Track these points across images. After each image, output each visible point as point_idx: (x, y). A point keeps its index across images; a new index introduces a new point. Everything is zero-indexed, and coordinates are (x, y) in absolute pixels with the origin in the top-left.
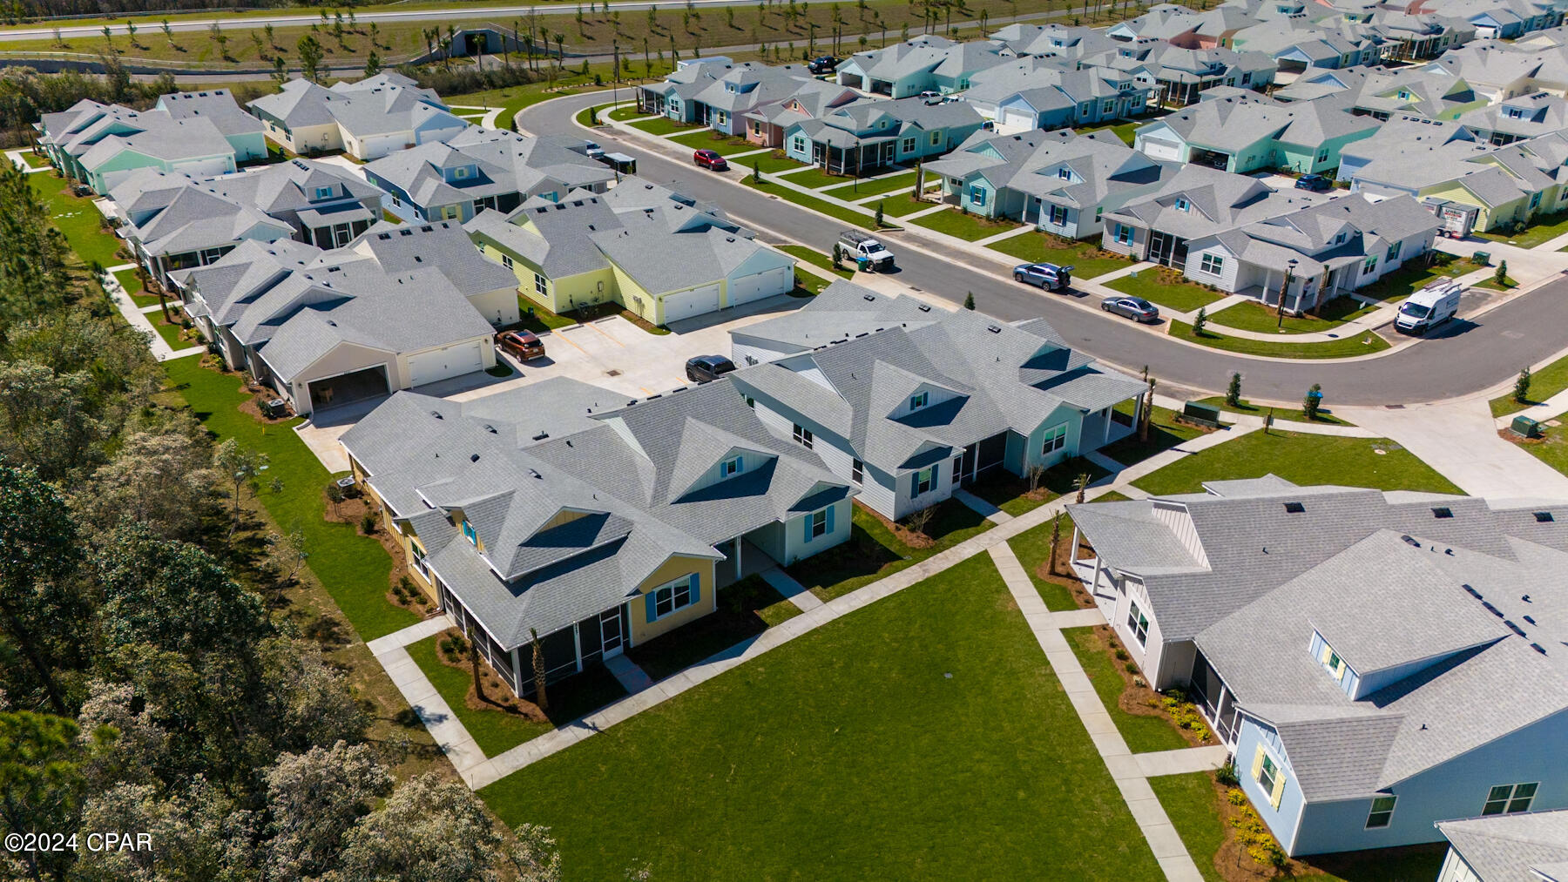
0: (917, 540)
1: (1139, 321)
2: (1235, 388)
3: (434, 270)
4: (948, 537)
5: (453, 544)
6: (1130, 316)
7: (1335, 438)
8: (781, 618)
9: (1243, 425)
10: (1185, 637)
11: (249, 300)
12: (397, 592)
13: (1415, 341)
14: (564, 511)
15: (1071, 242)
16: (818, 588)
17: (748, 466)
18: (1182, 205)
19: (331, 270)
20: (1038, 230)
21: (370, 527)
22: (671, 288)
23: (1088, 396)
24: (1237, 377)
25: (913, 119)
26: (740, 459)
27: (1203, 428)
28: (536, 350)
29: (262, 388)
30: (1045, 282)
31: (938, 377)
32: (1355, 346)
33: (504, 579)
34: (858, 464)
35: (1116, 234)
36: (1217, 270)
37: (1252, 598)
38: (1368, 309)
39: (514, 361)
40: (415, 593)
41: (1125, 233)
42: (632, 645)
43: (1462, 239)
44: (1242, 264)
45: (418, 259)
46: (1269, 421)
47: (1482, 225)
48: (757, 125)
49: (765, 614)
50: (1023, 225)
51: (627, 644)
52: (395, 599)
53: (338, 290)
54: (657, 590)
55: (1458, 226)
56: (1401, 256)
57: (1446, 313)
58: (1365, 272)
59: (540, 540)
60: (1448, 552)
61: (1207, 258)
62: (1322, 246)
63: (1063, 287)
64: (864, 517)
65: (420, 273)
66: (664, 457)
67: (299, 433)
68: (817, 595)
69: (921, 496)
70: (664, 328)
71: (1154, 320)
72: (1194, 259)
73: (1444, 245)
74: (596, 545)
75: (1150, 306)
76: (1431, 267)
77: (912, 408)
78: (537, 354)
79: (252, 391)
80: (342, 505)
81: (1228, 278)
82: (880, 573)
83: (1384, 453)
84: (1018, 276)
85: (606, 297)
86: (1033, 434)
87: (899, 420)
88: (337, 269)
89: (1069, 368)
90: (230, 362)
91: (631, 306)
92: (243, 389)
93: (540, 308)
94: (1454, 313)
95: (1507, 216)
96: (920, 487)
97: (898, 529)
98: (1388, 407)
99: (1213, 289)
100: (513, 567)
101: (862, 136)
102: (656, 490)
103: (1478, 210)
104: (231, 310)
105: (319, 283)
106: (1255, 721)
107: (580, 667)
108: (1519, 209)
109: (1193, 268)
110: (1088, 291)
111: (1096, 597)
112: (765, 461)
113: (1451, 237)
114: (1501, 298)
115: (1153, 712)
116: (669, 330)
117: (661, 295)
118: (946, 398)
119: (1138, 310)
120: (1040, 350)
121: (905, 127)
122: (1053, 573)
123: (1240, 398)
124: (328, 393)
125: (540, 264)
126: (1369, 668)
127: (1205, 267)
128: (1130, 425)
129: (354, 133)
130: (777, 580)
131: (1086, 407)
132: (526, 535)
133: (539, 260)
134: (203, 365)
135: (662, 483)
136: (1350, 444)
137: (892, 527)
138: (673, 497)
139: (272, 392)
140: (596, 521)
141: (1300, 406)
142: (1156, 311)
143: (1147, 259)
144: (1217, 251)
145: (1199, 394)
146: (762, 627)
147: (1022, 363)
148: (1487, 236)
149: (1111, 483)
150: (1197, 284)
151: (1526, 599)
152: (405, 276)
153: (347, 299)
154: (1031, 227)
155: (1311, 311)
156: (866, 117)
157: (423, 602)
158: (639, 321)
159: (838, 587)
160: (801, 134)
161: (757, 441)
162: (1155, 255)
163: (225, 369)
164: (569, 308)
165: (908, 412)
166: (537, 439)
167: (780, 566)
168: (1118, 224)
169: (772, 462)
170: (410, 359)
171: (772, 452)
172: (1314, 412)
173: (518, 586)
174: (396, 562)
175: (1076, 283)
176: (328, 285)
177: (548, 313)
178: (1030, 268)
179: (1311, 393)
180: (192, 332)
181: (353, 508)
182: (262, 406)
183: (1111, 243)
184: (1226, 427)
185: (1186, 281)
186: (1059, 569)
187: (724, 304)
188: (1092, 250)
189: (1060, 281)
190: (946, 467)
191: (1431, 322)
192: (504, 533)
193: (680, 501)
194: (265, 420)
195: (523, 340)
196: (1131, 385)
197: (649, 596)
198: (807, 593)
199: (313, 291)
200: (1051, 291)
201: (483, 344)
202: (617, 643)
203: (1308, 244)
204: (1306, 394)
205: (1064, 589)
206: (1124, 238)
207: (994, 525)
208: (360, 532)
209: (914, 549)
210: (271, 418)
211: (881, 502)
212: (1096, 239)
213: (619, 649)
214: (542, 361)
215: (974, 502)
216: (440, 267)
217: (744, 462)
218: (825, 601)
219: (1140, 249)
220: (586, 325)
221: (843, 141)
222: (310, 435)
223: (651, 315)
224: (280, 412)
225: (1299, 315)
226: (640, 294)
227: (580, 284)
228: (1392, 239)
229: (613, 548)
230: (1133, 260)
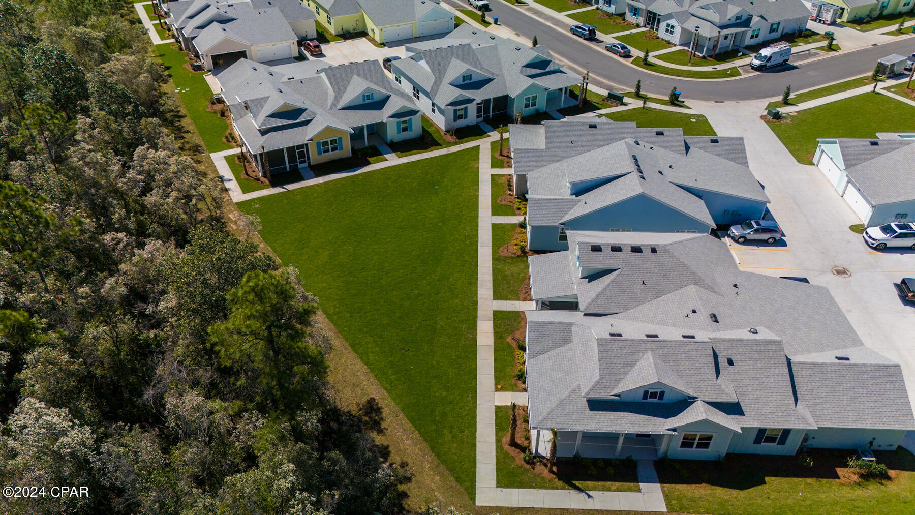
0: (449, 138)
1: (620, 56)
2: (638, 87)
3: (277, 8)
4: (466, 139)
5: (245, 117)
6: (615, 53)
7: (676, 113)
8: (377, 162)
9: (634, 104)
10: (523, 173)
11: (191, 17)
12: (226, 137)
13: (758, 73)
14: (286, 104)
15: (610, 15)
16: (399, 153)
17: (376, 98)
19: (229, 6)
20: (597, 9)
21: (223, 114)
22: (386, 24)
24: (639, 82)
26: (372, 94)
27: (614, 104)
28: (317, 50)
29: (195, 58)
30: (583, 34)
31: (482, 68)
32: (724, 74)
33: (260, 130)
34: (433, 105)
35: (632, 12)
36: (672, 33)
38: (744, 55)
39: (308, 54)
40: (233, 138)
41: (635, 11)
42: (312, 164)
43: (829, 25)
44: (683, 29)
45: (270, 3)
46: (645, 103)
47: (845, 17)
49: (370, 159)
50: (592, 5)
51: (309, 163)
52: (224, 140)
53: (230, 15)
54: (321, 141)
55: (828, 17)
56: (780, 30)
57: (781, 60)
58: (752, 37)
59: (274, 116)
60: (651, 148)
61: (668, 25)
62: (725, 21)
63: (591, 37)
64: (433, 129)
65: (270, 10)
66: (339, 90)
67: (205, 77)
68: (397, 155)
69: (458, 121)
70: (383, 45)
71: (627, 55)
72: (663, 25)
73: (811, 25)
74: (298, 121)
75: (627, 48)
76: (797, 38)
77: (463, 81)
78: (317, 51)
79: (191, 59)
80: (214, 106)
81: (676, 38)
82: (428, 150)
83: (695, 120)
84: (573, 31)
85: (361, 30)
87: (457, 86)
88: (232, 5)
89: (548, 69)
90: (183, 46)
91: (370, 33)
92: (187, 58)
93: (328, 32)
94: (788, 60)
95: (864, 13)
96: (457, 117)
97: (445, 134)
98: (716, 102)
99: (669, 43)
100: (262, 125)
102: (333, 104)
103: (843, 9)
104: (183, 21)
105: (222, 11)
107: (288, 169)
108: (872, 10)
109: (662, 33)
110: (604, 40)
112: (385, 97)
113: (824, 23)
114: (823, 56)
115: (509, 204)
116: (385, 46)
117: (381, 27)
118: (484, 78)
119: (620, 50)
122: (501, 154)
123: (641, 92)
124: (221, 62)
125: (328, 9)
126: (574, 180)
127: (667, 30)
128: (577, 100)
130: (381, 148)
132: (269, 113)
133: (328, 7)
134: (172, 47)
135: (336, 101)
136: (679, 115)
137: (443, 134)
138: (339, 107)
139: (198, 60)
140: (301, 111)
141: (667, 98)
142: (630, 51)
143: (645, 26)
144: (672, 22)
145: (626, 90)
146: (368, 163)
147: (523, 65)
148: (846, 24)
150: (663, 40)
151: (670, 167)
152: (262, 11)
153: (234, 19)
154: (594, 7)
155: (711, 57)
157: (236, 142)
158: (373, 41)
159: (407, 153)
161: (385, 88)
162: (649, 24)
163: (181, 49)
164: (341, 32)
165: (461, 83)
166: (289, 79)
167: (386, 143)
168: (633, 6)
169: (389, 97)
170: (258, 49)
171: (389, 93)
172: (675, 100)
173: (264, 132)
174: (230, 128)
175: (599, 35)
176: (226, 12)
177: (331, 34)
178: (577, 27)
179: (672, 91)
180: (170, 33)
181: (219, 107)
182: (192, 65)
183: (630, 17)
184: (625, 105)
185: (658, 38)
186: (505, 153)
187: (415, 36)
188: (620, 20)
189: (590, 34)
190: (472, 109)
191: (769, 64)
192: (262, 112)
193: (343, 109)
194: (193, 71)
195: (311, 44)
196: (577, 79)
197: (318, 144)
198: (394, 154)
199: (218, 14)
200: (585, 39)
201: (292, 45)
202: (304, 162)
203: (716, 19)
204: (670, 92)
205: (502, 161)
206: (635, 14)
207: (490, 136)
208: (219, 116)
209: (449, 143)
210: (195, 71)
211: (440, 121)
212: (622, 15)
213: (306, 165)
214: (321, 55)
215: (484, 126)
216: (280, 8)
217: (374, 95)
218: (399, 157)
219: (641, 20)
220: (347, 41)
222: (210, 79)
223: (377, 38)
224: (199, 68)
225: (704, 58)
226: (374, 27)
227: (347, 21)
228: (775, 20)
229: (307, 123)
230: (638, 26)
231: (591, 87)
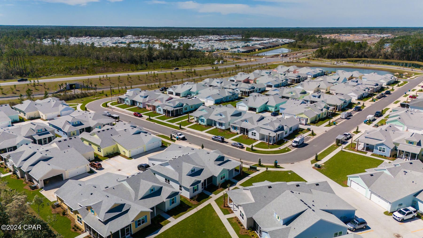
0: (195, 202)
1: (240, 148)
2: (260, 162)
3: (73, 148)
4: (202, 201)
5: (88, 215)
6: (238, 147)
7: (281, 171)
8: (166, 224)
9: (262, 170)
10: (251, 217)
11: (25, 160)
12: (73, 228)
13: (296, 148)
14: (115, 204)
15: (224, 130)
16: (174, 216)
17: (156, 189)
18: (246, 121)
19: (46, 151)
20: (216, 128)
21: (64, 214)
22: (132, 148)
23: (229, 166)
24: (260, 160)
25: (186, 103)
26: (154, 188)
27: (254, 171)
28: (100, 166)
29: (29, 182)
30: (219, 140)
31: (197, 165)
32: (284, 151)
33: (102, 221)
34: (181, 186)
35: (233, 128)
36: (255, 135)
37: (263, 207)
38: (287, 142)
39: (94, 169)
40: (78, 228)
41: (235, 128)
42: (132, 234)
43: (305, 125)
44: (260, 134)
45: (69, 146)
46: (267, 169)
47: (309, 122)
48: (149, 105)
49: (162, 223)
50: (213, 127)
51: (131, 234)
52: (73, 230)
53: (49, 156)
54: (137, 220)
55: (304, 122)
56: (292, 130)
57: (302, 142)
58: (285, 134)
59: (110, 211)
60: (299, 193)
61: (253, 133)
62: (276, 129)
63: (223, 141)
64: (183, 199)
65: (69, 149)
66: (136, 189)
67: (41, 192)
68: (174, 217)
69: (195, 192)
70: (131, 158)
71: (243, 147)
72: (250, 133)
73: (301, 126)
74: (123, 211)
75: (241, 144)
76: (299, 132)
78: (100, 167)
79: (26, 183)
80: (56, 209)
81: (257, 137)
82: (187, 211)
83: (290, 174)
84: (213, 139)
85: (115, 151)
86: (218, 176)
87: (190, 175)
88: (48, 150)
89: (225, 161)
90: (20, 176)
91: (122, 153)
92: (24, 183)
93: (99, 155)
94: (303, 142)
95: (314, 119)
96: (195, 190)
97: (190, 200)
98: (291, 163)
99: (255, 139)
101: (175, 108)
102: (135, 197)
103: (307, 119)
104: (21, 163)
105: (44, 155)
106: (265, 232)
108: (316, 118)
109: (250, 135)
110: (228, 142)
111: (234, 211)
112: (159, 188)
113: (303, 125)
114: (313, 138)
115: (246, 234)
116: (132, 158)
117: (130, 150)
118: (199, 170)
119: (239, 145)
120: (218, 157)
121: (184, 105)
122: (224, 206)
123: (261, 164)
124: (48, 182)
125: (99, 145)
126: (284, 218)
127: (252, 135)
128: (239, 172)
129: (44, 113)
130: (164, 215)
131: (229, 169)
132: (107, 211)
133: (99, 144)
134: (12, 177)
135: (136, 195)
136: (283, 172)
137: (189, 200)
138: (139, 198)
139: (32, 183)
140: (123, 205)
141: (273, 165)
142: (243, 146)
143: (240, 134)
144: (254, 131)
145: (253, 164)
146: (162, 226)
147: (215, 160)
148: (310, 124)
149: (235, 185)
150: (251, 138)
151: (313, 201)
152: (66, 151)
153: (51, 158)
154: (215, 127)
155: (275, 143)
156: (175, 103)
157: (80, 230)
158: (124, 157)
159: (178, 215)
160: (160, 108)
162: (242, 133)
163: (18, 178)
164: (106, 155)
165: (191, 173)
166: (106, 188)
167: (165, 212)
168: (233, 126)
169: (161, 188)
170: (69, 171)
171: (161, 186)
172: (276, 166)
173: (106, 223)
174: (72, 221)
175: (226, 140)
176: (46, 155)
177: (101, 156)
178: (215, 137)
179: (275, 162)
180: (7, 169)
181: (58, 210)
182: (31, 187)
183: (232, 130)
184: (258, 171)
185: (249, 138)
186: (226, 206)
187: (145, 150)
188: (228, 132)
189: (222, 140)
190: (200, 185)
191: (299, 144)
193: (141, 199)
194: (31, 190)
195: (96, 164)
196: (238, 163)
197: (136, 222)
198: (171, 217)
199: (43, 157)
200: (220, 142)
201: (87, 166)
202: (129, 234)
203: (273, 129)
204: (274, 162)
205: (227, 210)
206: (235, 129)
207: (211, 197)
208: (61, 215)
209: (194, 205)
210: (33, 189)
211: (186, 194)
212: (229, 129)
213: (129, 235)
214: (101, 169)
215: (207, 193)
216: (75, 148)
218: (175, 219)
219: (238, 131)
220: (111, 159)
221: (170, 109)
222: (44, 193)
223: (128, 155)
224: (36, 188)
225: (272, 144)
226: (125, 150)
227: (109, 149)
228: (290, 127)
229: (127, 211)
230: (238, 134)
231: (244, 166)
